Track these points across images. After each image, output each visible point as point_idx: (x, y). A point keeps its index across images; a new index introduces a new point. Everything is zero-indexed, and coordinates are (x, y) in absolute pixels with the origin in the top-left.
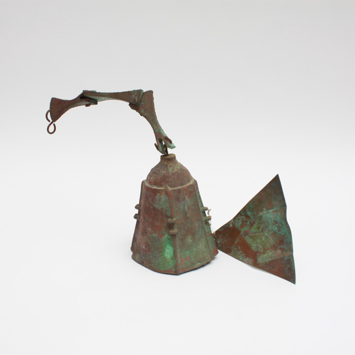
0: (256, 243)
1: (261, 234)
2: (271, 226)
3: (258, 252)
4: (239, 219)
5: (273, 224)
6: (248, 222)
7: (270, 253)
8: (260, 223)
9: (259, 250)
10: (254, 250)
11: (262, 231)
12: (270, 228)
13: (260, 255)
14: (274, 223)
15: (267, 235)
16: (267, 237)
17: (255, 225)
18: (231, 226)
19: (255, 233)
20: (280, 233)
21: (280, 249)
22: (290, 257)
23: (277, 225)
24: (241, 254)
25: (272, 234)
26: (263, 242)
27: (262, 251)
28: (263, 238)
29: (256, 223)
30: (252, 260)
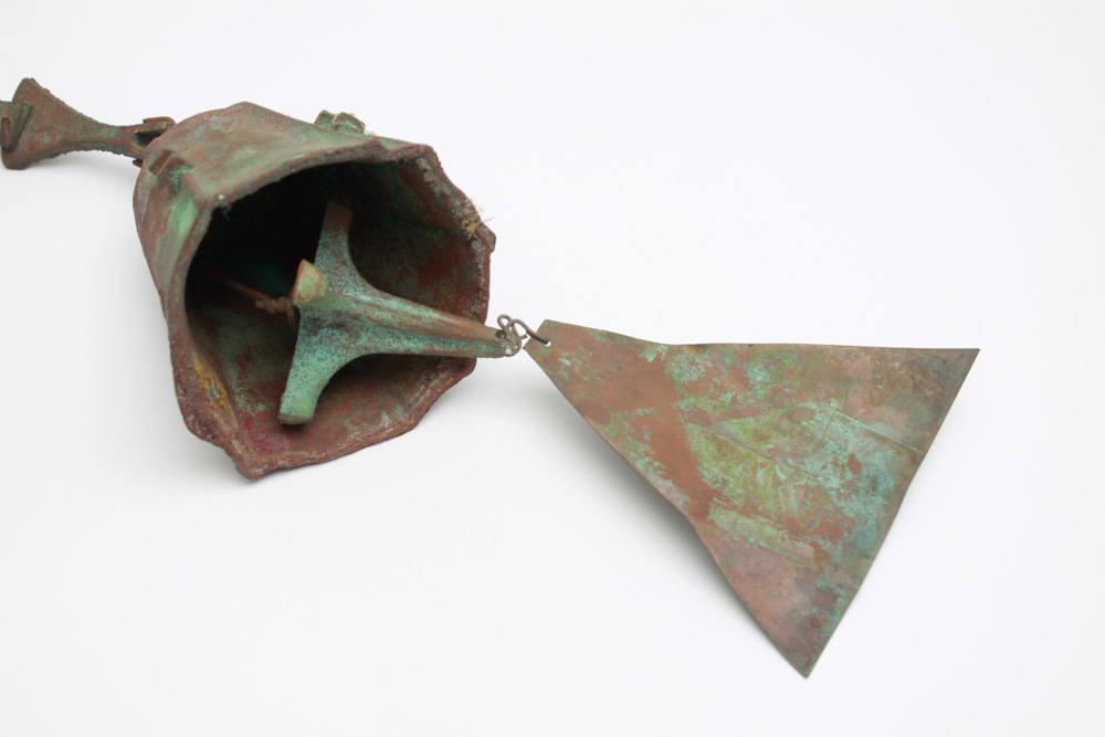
0: (726, 470)
1: (761, 460)
2: (818, 465)
3: (719, 494)
4: (692, 363)
5: (835, 463)
6: (729, 395)
7: (769, 531)
8: (777, 428)
9: (726, 492)
10: (705, 481)
11: (772, 455)
12: (809, 468)
13: (725, 508)
14: (843, 460)
15: (783, 477)
16: (777, 483)
17: (752, 419)
18: (651, 359)
19: (737, 441)
20: (842, 503)
21: (815, 545)
22: (842, 592)
23: (849, 475)
24: (646, 454)
25: (807, 487)
26: (755, 484)
27: (736, 502)
28: (760, 473)
29: (764, 419)
30: (687, 498)
